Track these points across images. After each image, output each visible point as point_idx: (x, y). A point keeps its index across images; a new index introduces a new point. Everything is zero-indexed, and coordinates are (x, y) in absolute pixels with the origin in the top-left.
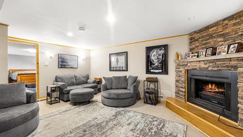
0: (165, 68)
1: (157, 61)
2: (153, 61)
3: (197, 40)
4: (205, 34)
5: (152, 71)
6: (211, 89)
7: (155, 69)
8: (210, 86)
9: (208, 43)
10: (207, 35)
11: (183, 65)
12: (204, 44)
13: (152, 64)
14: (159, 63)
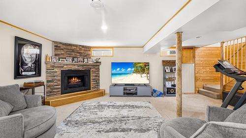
0: (38, 69)
1: (30, 60)
2: (26, 60)
3: (62, 49)
4: (69, 48)
5: (23, 73)
6: (74, 81)
7: (27, 71)
8: (74, 79)
9: (72, 54)
10: (70, 49)
11: (58, 67)
12: (68, 54)
13: (23, 64)
14: (33, 63)
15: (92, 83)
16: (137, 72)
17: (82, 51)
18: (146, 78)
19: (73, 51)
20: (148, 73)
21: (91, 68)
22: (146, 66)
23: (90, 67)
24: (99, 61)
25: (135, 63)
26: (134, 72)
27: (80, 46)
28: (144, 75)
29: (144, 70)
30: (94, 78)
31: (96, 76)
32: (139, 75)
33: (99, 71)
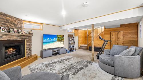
6: (11, 51)
15: (27, 51)
16: (58, 40)
17: (16, 23)
18: (63, 44)
19: (8, 21)
20: (64, 41)
21: (26, 39)
22: (63, 37)
23: (26, 37)
24: (31, 32)
25: (58, 35)
26: (57, 41)
27: (14, 17)
28: (62, 42)
29: (62, 39)
30: (28, 46)
31: (29, 45)
32: (60, 42)
33: (31, 41)
